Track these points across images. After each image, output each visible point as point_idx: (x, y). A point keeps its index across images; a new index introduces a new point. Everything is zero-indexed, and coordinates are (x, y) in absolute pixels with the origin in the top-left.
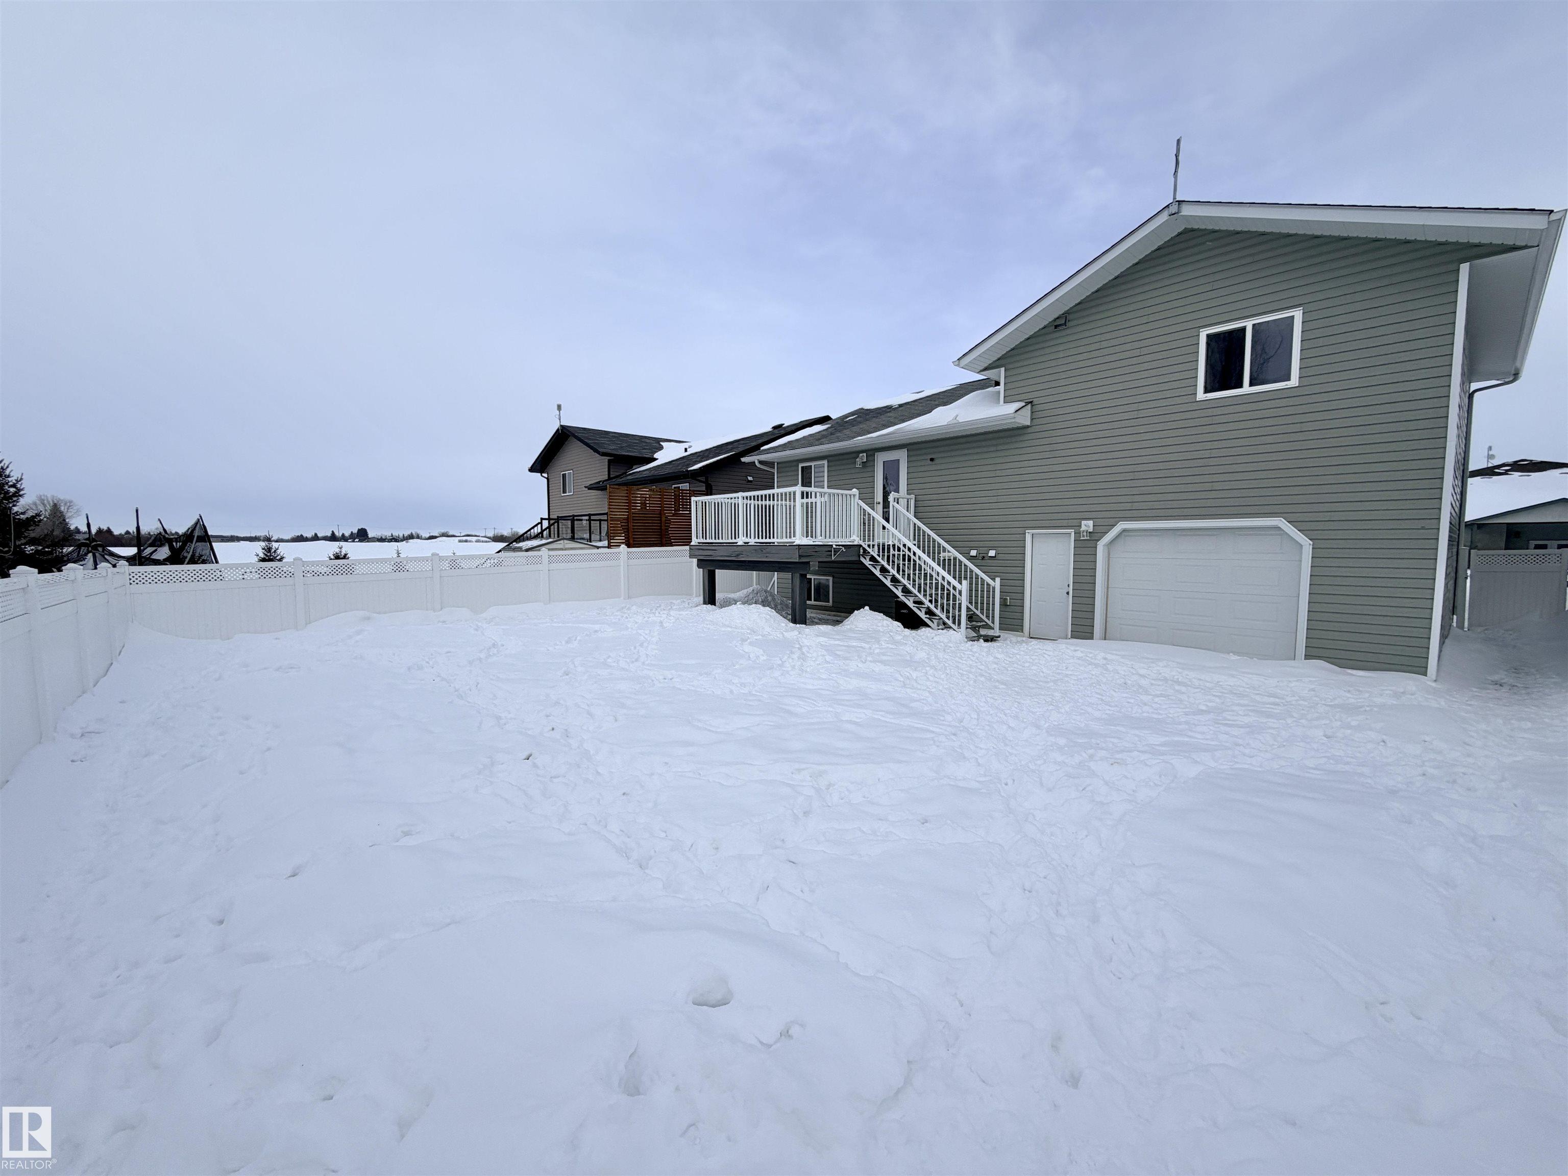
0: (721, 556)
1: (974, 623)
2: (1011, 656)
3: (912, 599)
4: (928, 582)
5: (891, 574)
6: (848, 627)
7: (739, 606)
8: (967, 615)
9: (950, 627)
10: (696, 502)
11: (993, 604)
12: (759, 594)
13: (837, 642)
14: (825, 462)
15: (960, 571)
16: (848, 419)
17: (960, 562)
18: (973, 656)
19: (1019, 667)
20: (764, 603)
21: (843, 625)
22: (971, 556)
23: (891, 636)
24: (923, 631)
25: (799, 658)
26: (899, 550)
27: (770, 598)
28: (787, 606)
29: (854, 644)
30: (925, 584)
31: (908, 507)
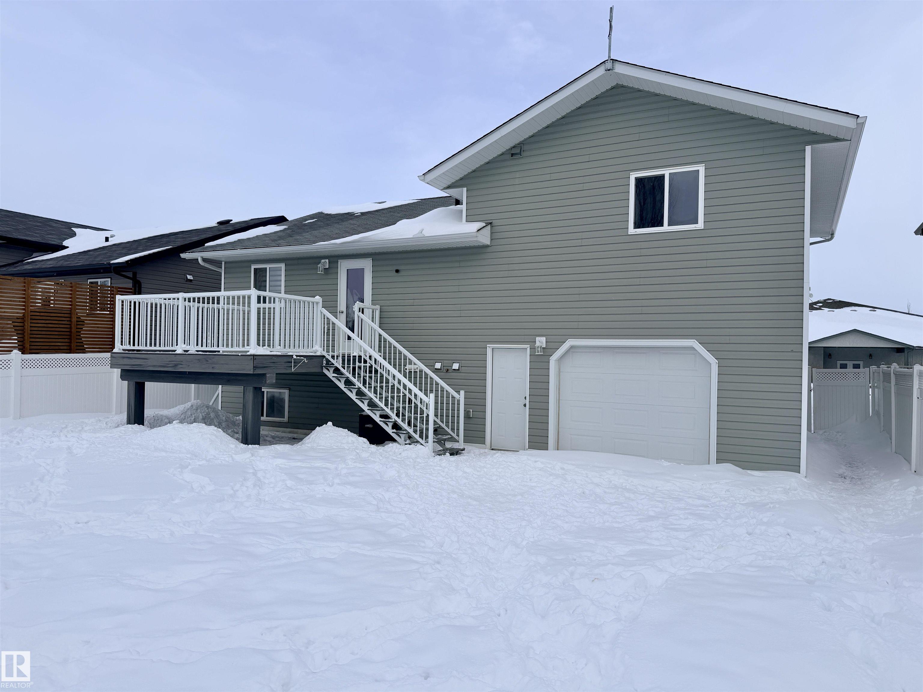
0: (154, 366)
1: (440, 436)
2: (479, 469)
3: (378, 413)
4: (396, 395)
5: (357, 387)
6: (309, 445)
7: (177, 425)
8: (434, 428)
9: (418, 442)
10: (123, 302)
11: (458, 417)
12: (199, 411)
13: (299, 464)
14: (283, 266)
15: (426, 384)
16: (307, 222)
17: (426, 374)
18: (443, 472)
19: (488, 481)
20: (207, 420)
21: (303, 444)
22: (436, 369)
23: (358, 453)
24: (390, 447)
25: (255, 485)
26: (365, 362)
27: (212, 415)
28: (234, 423)
29: (318, 465)
30: (393, 397)
31: (373, 318)
